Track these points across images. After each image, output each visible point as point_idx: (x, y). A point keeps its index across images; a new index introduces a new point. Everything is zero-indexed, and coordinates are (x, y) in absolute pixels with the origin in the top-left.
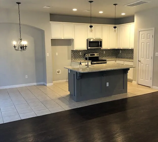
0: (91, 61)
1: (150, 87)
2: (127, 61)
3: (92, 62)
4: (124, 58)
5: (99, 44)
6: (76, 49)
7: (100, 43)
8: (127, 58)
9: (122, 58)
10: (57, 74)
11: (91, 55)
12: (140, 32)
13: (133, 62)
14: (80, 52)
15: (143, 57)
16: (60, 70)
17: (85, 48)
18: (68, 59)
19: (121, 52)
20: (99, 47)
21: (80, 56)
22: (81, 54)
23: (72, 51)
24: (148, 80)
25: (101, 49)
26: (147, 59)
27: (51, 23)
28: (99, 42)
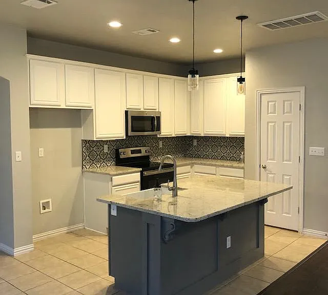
0: (141, 169)
1: (297, 232)
2: (227, 167)
3: (144, 172)
4: (206, 157)
5: (156, 123)
6: (98, 136)
7: (156, 121)
8: (215, 158)
9: (198, 157)
10: (42, 211)
11: (133, 152)
12: (263, 97)
13: (243, 168)
14: (105, 146)
15: (272, 158)
16: (50, 200)
17: (122, 135)
18: (74, 165)
19: (195, 143)
20: (154, 131)
21: (104, 154)
22: (106, 150)
23: (85, 142)
24: (288, 214)
25: (158, 136)
26: (286, 161)
27: (31, 61)
28: (154, 117)
